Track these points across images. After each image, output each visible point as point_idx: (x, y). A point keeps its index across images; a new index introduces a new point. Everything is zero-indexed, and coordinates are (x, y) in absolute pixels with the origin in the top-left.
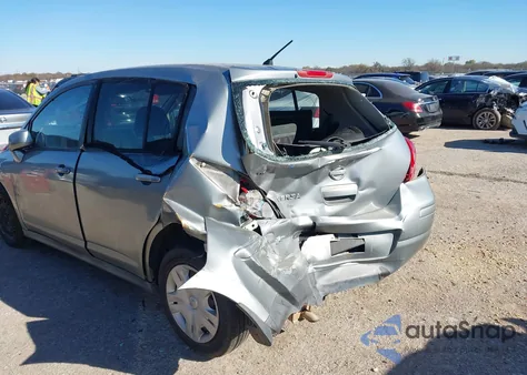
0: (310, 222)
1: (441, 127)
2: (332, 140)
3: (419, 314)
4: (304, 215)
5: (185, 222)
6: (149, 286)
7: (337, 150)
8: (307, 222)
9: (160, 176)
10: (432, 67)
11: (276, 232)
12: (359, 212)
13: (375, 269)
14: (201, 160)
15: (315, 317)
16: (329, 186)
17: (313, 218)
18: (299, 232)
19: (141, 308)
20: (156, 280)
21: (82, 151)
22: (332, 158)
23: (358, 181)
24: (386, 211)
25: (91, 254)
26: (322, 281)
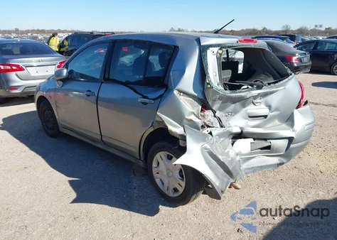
0: (239, 131)
1: (310, 72)
2: (256, 81)
3: (300, 189)
4: (236, 126)
5: (170, 127)
6: (141, 163)
7: (259, 87)
8: (237, 130)
9: (154, 99)
10: (302, 31)
11: (220, 135)
12: (269, 126)
13: (276, 160)
14: (180, 91)
15: (239, 187)
16: (251, 109)
17: (241, 128)
18: (232, 136)
19: (133, 175)
20: (146, 159)
21: (102, 83)
22: (256, 92)
23: (269, 107)
24: (284, 125)
25: (105, 143)
26: (244, 166)
